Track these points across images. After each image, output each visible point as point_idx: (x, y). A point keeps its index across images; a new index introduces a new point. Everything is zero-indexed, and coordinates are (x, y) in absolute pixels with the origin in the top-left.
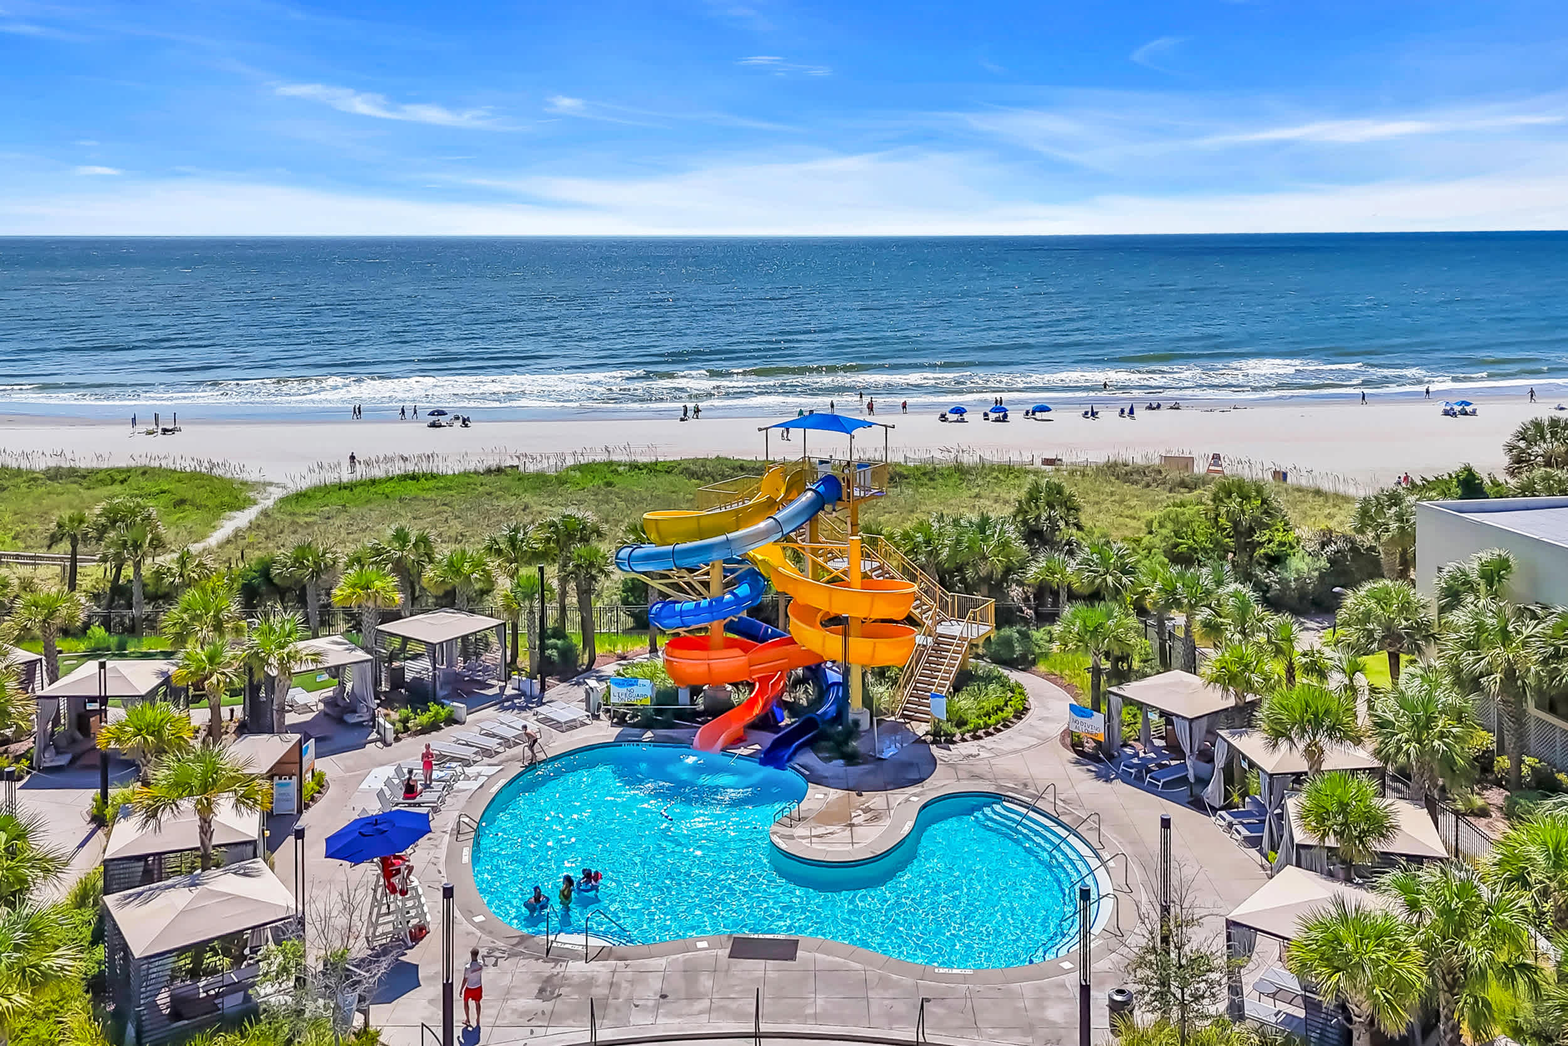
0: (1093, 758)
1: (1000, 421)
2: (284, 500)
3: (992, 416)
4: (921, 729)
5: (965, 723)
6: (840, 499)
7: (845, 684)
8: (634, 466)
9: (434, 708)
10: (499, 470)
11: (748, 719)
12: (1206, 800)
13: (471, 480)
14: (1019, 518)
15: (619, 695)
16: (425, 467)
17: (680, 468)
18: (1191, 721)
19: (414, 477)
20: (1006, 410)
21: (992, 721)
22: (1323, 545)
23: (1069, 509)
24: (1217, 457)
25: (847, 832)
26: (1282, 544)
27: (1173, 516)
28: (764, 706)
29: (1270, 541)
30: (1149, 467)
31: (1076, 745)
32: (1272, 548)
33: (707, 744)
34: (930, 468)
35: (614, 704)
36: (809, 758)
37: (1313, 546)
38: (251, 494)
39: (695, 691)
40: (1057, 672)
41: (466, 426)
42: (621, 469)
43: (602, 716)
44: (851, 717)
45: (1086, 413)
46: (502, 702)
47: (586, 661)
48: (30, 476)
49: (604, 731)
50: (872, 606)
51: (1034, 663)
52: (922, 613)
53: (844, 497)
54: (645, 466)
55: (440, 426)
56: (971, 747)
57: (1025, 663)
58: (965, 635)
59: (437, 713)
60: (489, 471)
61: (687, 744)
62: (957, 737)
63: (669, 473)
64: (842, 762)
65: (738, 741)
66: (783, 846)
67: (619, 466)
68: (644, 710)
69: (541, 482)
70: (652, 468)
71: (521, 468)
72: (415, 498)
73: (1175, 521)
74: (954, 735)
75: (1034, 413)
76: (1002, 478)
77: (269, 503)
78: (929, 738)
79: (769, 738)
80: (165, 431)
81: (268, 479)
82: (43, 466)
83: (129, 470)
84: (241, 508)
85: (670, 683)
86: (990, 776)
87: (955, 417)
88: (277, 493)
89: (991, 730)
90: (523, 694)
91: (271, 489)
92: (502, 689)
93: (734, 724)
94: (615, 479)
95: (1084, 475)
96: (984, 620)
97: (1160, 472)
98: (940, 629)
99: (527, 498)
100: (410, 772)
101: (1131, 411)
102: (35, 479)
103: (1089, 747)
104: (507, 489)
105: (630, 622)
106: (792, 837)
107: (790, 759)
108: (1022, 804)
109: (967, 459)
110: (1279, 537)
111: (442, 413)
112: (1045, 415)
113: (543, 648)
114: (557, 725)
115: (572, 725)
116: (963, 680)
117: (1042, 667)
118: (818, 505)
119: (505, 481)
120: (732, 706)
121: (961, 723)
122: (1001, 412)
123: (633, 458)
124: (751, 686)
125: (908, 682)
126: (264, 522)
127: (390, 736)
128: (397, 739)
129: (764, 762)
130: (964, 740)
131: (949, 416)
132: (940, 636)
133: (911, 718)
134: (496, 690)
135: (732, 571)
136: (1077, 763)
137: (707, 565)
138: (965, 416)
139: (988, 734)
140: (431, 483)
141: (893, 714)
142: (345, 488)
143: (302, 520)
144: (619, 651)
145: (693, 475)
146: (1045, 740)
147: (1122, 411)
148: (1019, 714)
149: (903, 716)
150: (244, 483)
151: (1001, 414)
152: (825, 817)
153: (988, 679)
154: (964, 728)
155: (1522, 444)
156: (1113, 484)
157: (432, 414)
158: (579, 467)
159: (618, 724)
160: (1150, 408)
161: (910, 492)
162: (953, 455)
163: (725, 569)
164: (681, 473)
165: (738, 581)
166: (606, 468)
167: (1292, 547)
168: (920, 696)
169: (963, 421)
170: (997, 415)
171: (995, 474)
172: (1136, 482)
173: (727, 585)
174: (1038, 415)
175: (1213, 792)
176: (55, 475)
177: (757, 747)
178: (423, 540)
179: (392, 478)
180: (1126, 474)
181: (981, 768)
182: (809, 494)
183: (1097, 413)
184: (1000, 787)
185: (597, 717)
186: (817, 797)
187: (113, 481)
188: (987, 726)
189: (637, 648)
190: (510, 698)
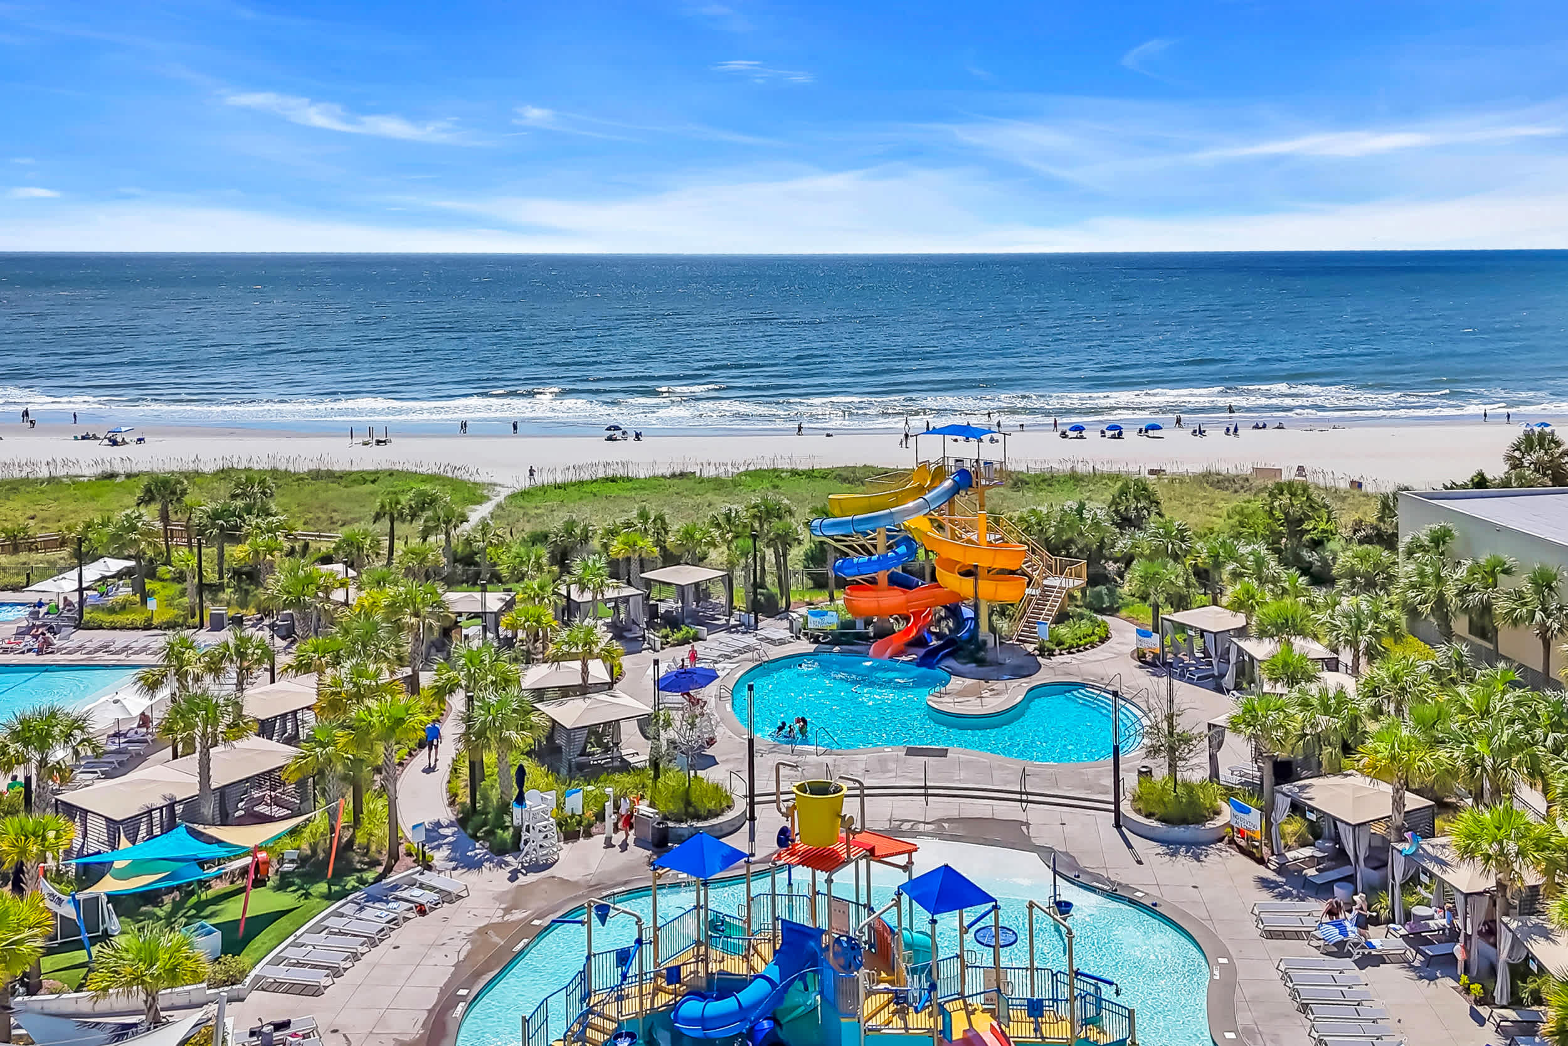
0: (1152, 664)
1: (1115, 438)
2: (513, 496)
3: (1109, 433)
4: (1030, 648)
5: (1063, 644)
6: (971, 486)
7: (976, 619)
8: (794, 473)
9: (685, 629)
10: (682, 475)
11: (906, 639)
12: (1224, 686)
13: (661, 483)
14: (1113, 508)
15: (813, 623)
16: (620, 472)
17: (834, 474)
18: (1216, 634)
19: (613, 480)
20: (1121, 428)
21: (1082, 642)
22: (1355, 531)
23: (1152, 502)
24: (1301, 469)
25: (979, 700)
26: (1324, 531)
27: (1238, 509)
28: (917, 632)
29: (1315, 529)
30: (1238, 476)
31: (1140, 656)
32: (1315, 535)
33: (879, 654)
34: (1048, 476)
35: (811, 629)
36: (951, 663)
37: (1347, 533)
38: (485, 492)
39: (868, 623)
40: (1135, 616)
41: (639, 440)
42: (783, 475)
43: (802, 637)
44: (980, 638)
45: (1195, 431)
46: (729, 629)
47: (784, 605)
48: (297, 476)
49: (805, 646)
50: (994, 559)
51: (1118, 610)
52: (1033, 571)
53: (974, 484)
54: (804, 472)
55: (616, 440)
56: (1067, 658)
57: (1112, 611)
58: (1063, 585)
59: (688, 632)
60: (673, 476)
61: (865, 655)
62: (1057, 652)
63: (825, 478)
64: (974, 665)
65: (900, 653)
66: (936, 707)
67: (783, 472)
68: (832, 633)
69: (718, 484)
70: (810, 474)
71: (698, 474)
72: (619, 496)
73: (1241, 513)
74: (1055, 650)
75: (1146, 431)
76: (1110, 484)
77: (501, 498)
78: (1037, 652)
79: (922, 652)
80: (378, 442)
81: (494, 480)
82: (306, 470)
83: (376, 472)
84: (479, 503)
85: (849, 616)
86: (1078, 673)
87: (1075, 434)
88: (504, 493)
89: (1081, 648)
90: (743, 624)
91: (498, 489)
92: (728, 621)
93: (896, 642)
94: (781, 484)
95: (1181, 482)
96: (1078, 576)
97: (1247, 480)
98: (1045, 582)
99: (710, 496)
100: (683, 660)
101: (1236, 430)
102: (302, 479)
103: (1149, 658)
104: (693, 489)
105: (810, 584)
106: (941, 702)
107: (938, 663)
108: (1099, 689)
109: (1081, 469)
110: (1322, 526)
111: (617, 428)
112: (1157, 433)
113: (755, 594)
114: (772, 642)
115: (782, 642)
116: (1062, 617)
117: (1124, 613)
118: (955, 490)
119: (690, 484)
120: (894, 632)
121: (1060, 643)
122: (1117, 431)
123: (794, 466)
124: (908, 619)
125: (1021, 618)
126: (499, 512)
127: (658, 646)
128: (662, 648)
129: (919, 665)
130: (1061, 654)
131: (1069, 433)
132: (1046, 586)
133: (1024, 642)
134: (724, 622)
135: (893, 537)
136: (1140, 667)
137: (874, 531)
138: (1084, 433)
139: (1079, 651)
140: (630, 485)
141: (1011, 639)
142: (560, 488)
143: (533, 512)
144: (807, 600)
145: (845, 480)
146: (1119, 655)
147: (1228, 430)
148: (1103, 640)
149: (1018, 640)
150: (475, 484)
151: (1117, 432)
152: (961, 693)
153: (1081, 617)
154: (1061, 647)
155: (1517, 454)
156: (1205, 490)
157: (609, 429)
158: (747, 473)
159: (814, 642)
160: (1257, 427)
161: (1031, 495)
162: (1069, 467)
163: (887, 535)
164: (835, 478)
165: (898, 545)
166: (771, 474)
167: (1333, 534)
168: (1030, 626)
169: (1082, 437)
170: (1112, 432)
171: (1104, 481)
172: (1227, 488)
173: (890, 547)
174: (1151, 433)
175: (1229, 680)
176: (316, 475)
177: (915, 656)
178: (660, 518)
179: (596, 481)
180: (1218, 482)
181: (1072, 669)
182: (950, 481)
183: (1204, 431)
184: (1085, 679)
185: (798, 638)
186: (956, 683)
187: (365, 481)
188: (1078, 646)
189: (820, 599)
190: (734, 626)
